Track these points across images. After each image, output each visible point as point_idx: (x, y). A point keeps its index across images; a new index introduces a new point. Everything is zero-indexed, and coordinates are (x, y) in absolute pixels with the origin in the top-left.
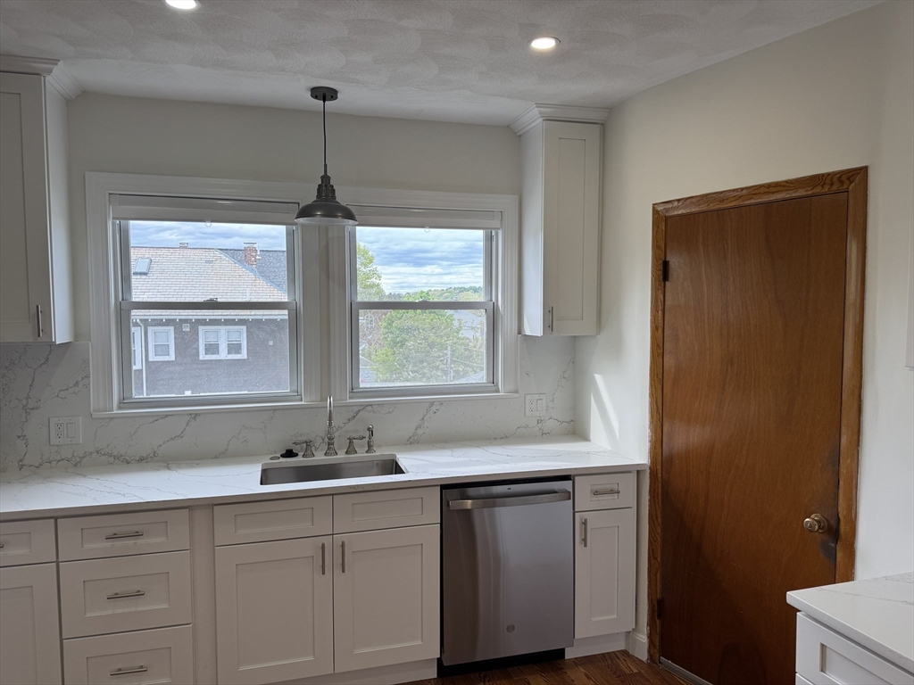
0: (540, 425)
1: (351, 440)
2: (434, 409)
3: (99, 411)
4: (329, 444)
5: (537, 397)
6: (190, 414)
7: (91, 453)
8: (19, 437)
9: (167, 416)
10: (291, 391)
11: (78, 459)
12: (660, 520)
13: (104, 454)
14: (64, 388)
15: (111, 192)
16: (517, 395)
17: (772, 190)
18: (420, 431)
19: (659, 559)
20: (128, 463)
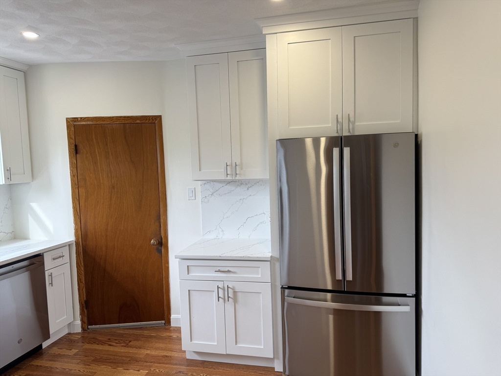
12: (82, 264)
17: (126, 119)
19: (84, 282)
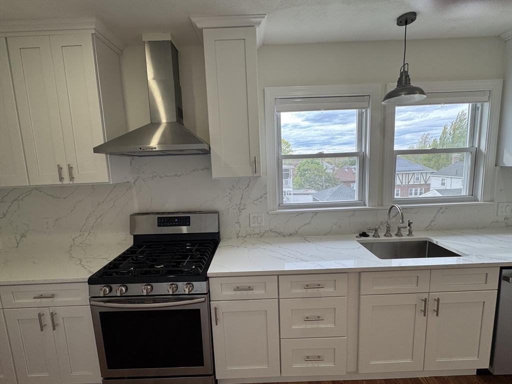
0: (506, 221)
1: (399, 229)
2: (442, 211)
3: (271, 210)
4: (387, 231)
5: (506, 204)
6: (313, 212)
7: (268, 231)
8: (237, 223)
9: (302, 213)
10: (359, 201)
11: (262, 234)
13: (274, 232)
14: (256, 199)
15: (276, 97)
16: (493, 203)
18: (433, 224)
20: (284, 236)
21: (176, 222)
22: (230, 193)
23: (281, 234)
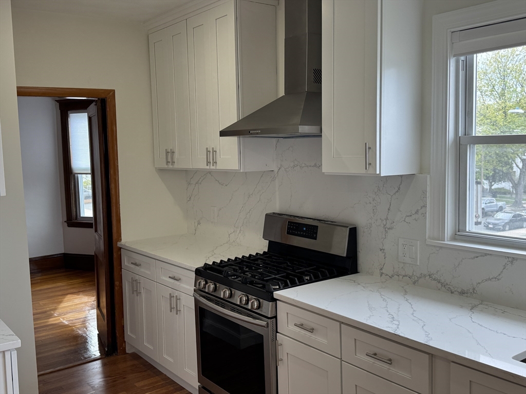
3: (432, 239)
6: (507, 256)
7: (425, 276)
8: (381, 250)
9: (486, 254)
11: (416, 279)
13: (434, 280)
14: (409, 214)
15: (455, 30)
20: (452, 293)
21: (304, 231)
22: (374, 200)
23: (447, 287)
